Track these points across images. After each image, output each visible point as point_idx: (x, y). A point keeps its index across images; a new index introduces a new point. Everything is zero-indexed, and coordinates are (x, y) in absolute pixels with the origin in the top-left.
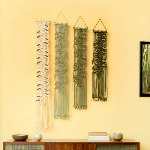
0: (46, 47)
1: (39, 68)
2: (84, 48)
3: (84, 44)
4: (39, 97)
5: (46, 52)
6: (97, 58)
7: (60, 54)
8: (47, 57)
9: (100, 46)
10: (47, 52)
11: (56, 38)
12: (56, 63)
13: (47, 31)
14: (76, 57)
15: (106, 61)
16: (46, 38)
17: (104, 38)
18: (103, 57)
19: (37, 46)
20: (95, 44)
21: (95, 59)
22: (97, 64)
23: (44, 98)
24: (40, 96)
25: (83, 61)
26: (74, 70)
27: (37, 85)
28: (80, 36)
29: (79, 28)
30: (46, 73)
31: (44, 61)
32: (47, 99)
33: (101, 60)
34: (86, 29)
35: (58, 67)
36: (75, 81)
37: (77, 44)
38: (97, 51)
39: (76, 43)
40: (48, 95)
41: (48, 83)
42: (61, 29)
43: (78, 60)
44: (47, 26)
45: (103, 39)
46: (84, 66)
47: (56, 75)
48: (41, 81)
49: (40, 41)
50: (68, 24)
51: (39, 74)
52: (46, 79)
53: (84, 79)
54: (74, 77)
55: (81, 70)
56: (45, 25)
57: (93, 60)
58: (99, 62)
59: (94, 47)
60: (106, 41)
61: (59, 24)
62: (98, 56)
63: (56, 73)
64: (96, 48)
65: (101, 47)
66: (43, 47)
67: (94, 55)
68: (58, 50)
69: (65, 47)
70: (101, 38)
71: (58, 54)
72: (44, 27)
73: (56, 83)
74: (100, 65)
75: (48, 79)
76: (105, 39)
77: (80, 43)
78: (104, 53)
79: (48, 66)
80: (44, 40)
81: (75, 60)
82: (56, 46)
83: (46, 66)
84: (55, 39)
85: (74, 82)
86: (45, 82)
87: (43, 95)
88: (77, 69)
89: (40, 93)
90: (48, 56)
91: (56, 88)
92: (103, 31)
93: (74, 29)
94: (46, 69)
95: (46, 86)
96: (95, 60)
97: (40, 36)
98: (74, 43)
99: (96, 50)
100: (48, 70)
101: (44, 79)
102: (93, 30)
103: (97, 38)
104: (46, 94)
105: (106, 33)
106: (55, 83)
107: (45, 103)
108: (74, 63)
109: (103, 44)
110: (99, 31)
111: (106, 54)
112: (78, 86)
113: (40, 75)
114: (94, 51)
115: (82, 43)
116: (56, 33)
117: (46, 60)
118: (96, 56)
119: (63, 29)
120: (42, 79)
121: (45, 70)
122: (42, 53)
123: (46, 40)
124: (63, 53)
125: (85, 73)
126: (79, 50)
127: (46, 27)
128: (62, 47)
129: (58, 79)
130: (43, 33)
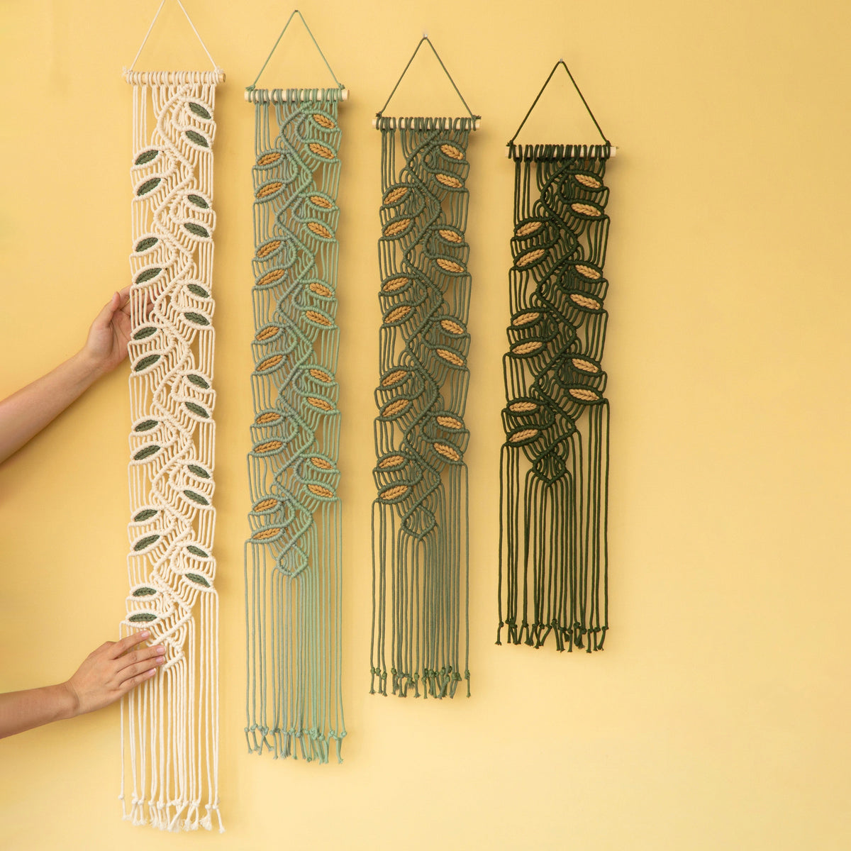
0: (195, 257)
1: (150, 401)
2: (446, 264)
3: (448, 235)
4: (148, 598)
5: (194, 289)
6: (537, 345)
7: (286, 307)
8: (198, 327)
9: (558, 253)
10: (204, 294)
11: (259, 194)
12: (260, 367)
13: (205, 145)
14: (398, 323)
15: (598, 364)
16: (192, 198)
17: (589, 196)
18: (581, 333)
19: (142, 246)
20: (524, 238)
21: (522, 349)
22: (536, 386)
23: (176, 605)
24: (151, 592)
25: (445, 354)
26: (382, 419)
27: (138, 518)
28: (423, 174)
29: (418, 120)
30: (195, 438)
31: (184, 351)
32: (196, 611)
33: (565, 357)
34: (463, 130)
35: (275, 396)
36: (389, 495)
37: (401, 236)
38: (539, 292)
39: (394, 230)
40: (206, 584)
41: (205, 502)
42: (292, 133)
43: (409, 350)
44: (206, 115)
45: (578, 207)
46: (446, 392)
47: (257, 449)
48: (163, 485)
49: (160, 216)
50: (344, 95)
51: (149, 444)
52: (193, 476)
53: (446, 483)
54: (378, 470)
55: (428, 417)
56: (191, 105)
57: (511, 355)
58: (551, 374)
59: (516, 260)
60: (604, 217)
61: (284, 96)
62: (545, 329)
63: (262, 435)
64: (529, 267)
65: (567, 265)
66: (173, 257)
67: (514, 317)
68: (273, 276)
69: (317, 259)
70: (568, 200)
71: (274, 307)
72: (183, 118)
73: (256, 508)
74: (555, 392)
75: (206, 475)
76: (592, 203)
77: (422, 223)
78: (585, 310)
79: (205, 385)
80: (181, 211)
81: (386, 347)
82: (260, 251)
83: (193, 387)
84: (254, 199)
85: (380, 500)
86: (185, 498)
87: (174, 581)
88: (402, 415)
89: (150, 568)
90: (204, 322)
91: (255, 538)
92: (578, 148)
93: (385, 127)
94: (191, 406)
95: (195, 525)
96: (521, 357)
97: (154, 182)
98: (385, 229)
99: (532, 287)
100: (204, 414)
101: (180, 479)
102: (511, 145)
103: (535, 195)
104: (190, 576)
105: (603, 160)
106: (249, 507)
107: (182, 640)
108: (381, 367)
109: (583, 240)
110: (550, 148)
111: (602, 311)
112: (410, 532)
113: (152, 449)
114: (516, 293)
115: (433, 229)
116: (263, 162)
117: (194, 348)
118: (529, 326)
119: (308, 129)
120: (166, 475)
121: (186, 411)
122: (168, 298)
123: (193, 207)
124: (304, 299)
125: (459, 437)
126: (415, 277)
127: (199, 119)
128: (299, 253)
129: (270, 480)
130: (178, 164)
